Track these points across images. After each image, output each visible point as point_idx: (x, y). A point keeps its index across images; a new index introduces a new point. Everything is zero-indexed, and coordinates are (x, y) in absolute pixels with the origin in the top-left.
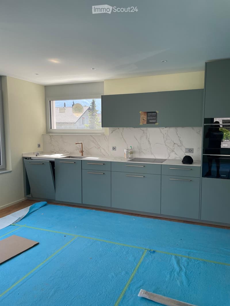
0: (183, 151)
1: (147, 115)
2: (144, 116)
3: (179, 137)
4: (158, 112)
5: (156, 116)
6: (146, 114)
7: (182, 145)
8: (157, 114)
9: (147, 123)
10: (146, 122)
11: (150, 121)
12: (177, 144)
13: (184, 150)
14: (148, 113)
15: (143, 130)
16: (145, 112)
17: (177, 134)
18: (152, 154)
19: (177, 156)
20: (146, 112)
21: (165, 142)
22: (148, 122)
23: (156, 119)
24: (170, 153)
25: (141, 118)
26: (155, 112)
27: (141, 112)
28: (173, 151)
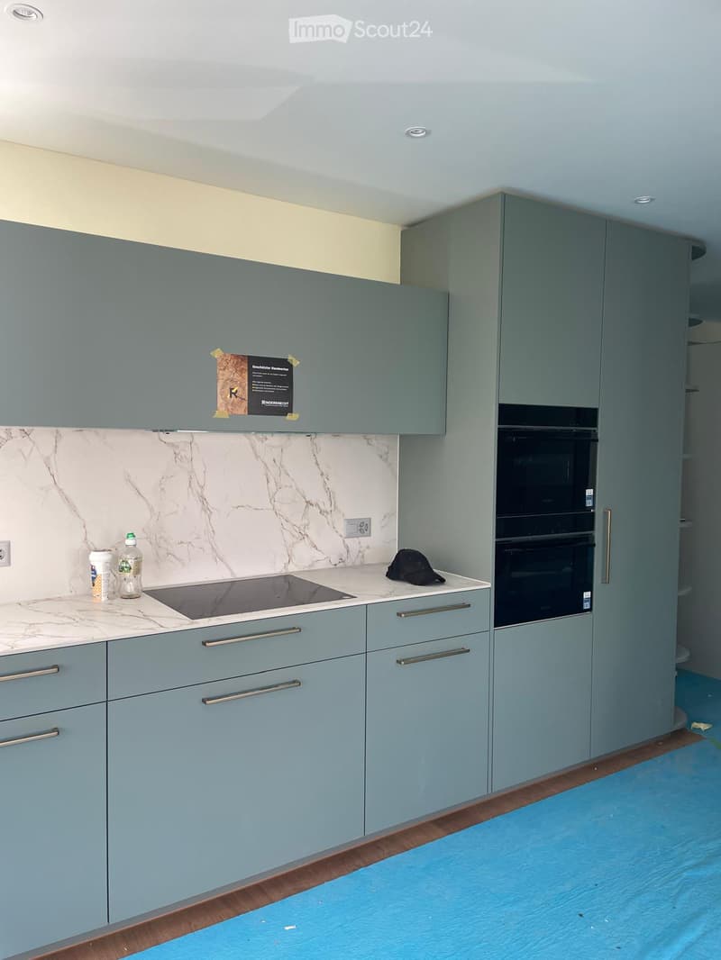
0: (337, 532)
1: (250, 370)
2: (237, 377)
3: (322, 474)
4: (295, 363)
5: (288, 379)
6: (245, 366)
7: (335, 507)
8: (290, 373)
9: (249, 414)
10: (245, 404)
11: (263, 402)
12: (317, 505)
13: (341, 527)
14: (252, 360)
15: (172, 445)
16: (237, 357)
17: (317, 464)
18: (218, 558)
19: (318, 556)
20: (243, 358)
21: (272, 499)
22: (255, 408)
23: (288, 395)
24: (293, 543)
25: (220, 384)
26: (284, 363)
27: (217, 353)
28: (304, 536)
